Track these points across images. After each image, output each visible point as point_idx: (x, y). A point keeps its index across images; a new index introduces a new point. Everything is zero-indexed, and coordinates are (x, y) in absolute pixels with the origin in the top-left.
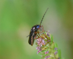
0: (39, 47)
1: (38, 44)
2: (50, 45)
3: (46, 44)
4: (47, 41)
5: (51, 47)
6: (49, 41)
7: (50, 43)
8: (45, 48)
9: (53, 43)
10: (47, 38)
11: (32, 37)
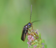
0: (30, 42)
1: (28, 40)
2: (38, 41)
3: (35, 40)
4: (36, 38)
5: (39, 42)
6: (37, 38)
7: (38, 39)
8: (34, 43)
9: (41, 39)
10: (36, 35)
11: (24, 34)
